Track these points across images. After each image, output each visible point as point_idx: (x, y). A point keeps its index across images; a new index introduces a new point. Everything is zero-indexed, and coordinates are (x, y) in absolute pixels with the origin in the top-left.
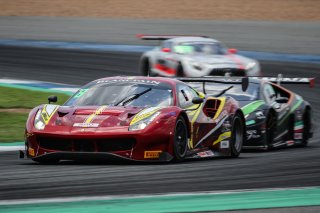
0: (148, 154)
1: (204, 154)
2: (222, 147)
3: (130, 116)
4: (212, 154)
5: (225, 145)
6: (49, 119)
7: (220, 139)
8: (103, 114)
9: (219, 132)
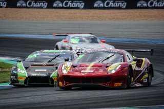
0: (116, 85)
1: (137, 85)
2: (144, 81)
3: (107, 67)
4: (140, 85)
5: (145, 81)
6: (69, 69)
7: (143, 78)
8: (94, 66)
9: (143, 74)
